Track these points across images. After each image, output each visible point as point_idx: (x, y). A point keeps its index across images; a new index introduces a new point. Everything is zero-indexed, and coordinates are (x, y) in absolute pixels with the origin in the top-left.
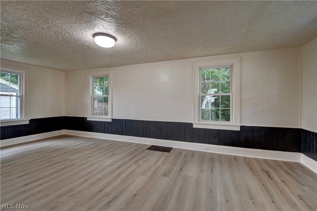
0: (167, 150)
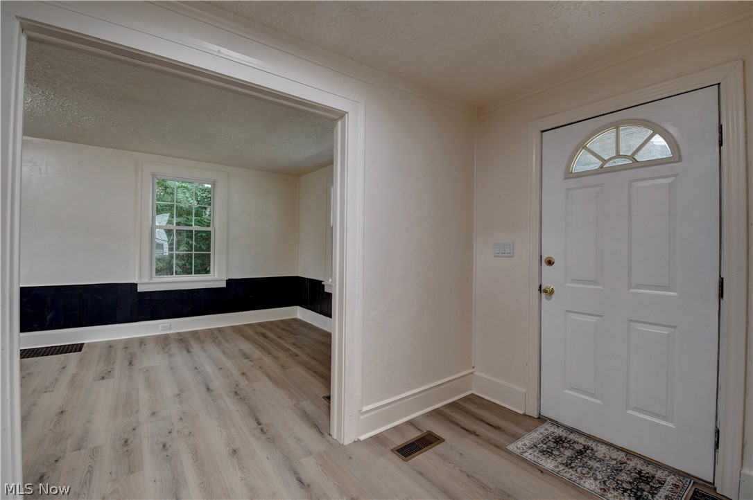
0: (78, 348)
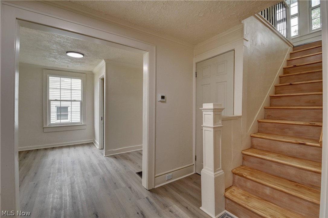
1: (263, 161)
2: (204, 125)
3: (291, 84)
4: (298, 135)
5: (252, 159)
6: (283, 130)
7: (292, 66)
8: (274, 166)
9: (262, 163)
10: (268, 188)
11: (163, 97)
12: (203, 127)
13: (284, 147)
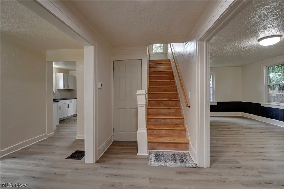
1: (157, 119)
2: (138, 103)
3: (156, 81)
4: (165, 105)
5: (152, 120)
6: (159, 103)
7: (153, 71)
8: (162, 121)
9: (156, 121)
10: (164, 131)
11: (101, 85)
12: (137, 105)
13: (162, 111)
